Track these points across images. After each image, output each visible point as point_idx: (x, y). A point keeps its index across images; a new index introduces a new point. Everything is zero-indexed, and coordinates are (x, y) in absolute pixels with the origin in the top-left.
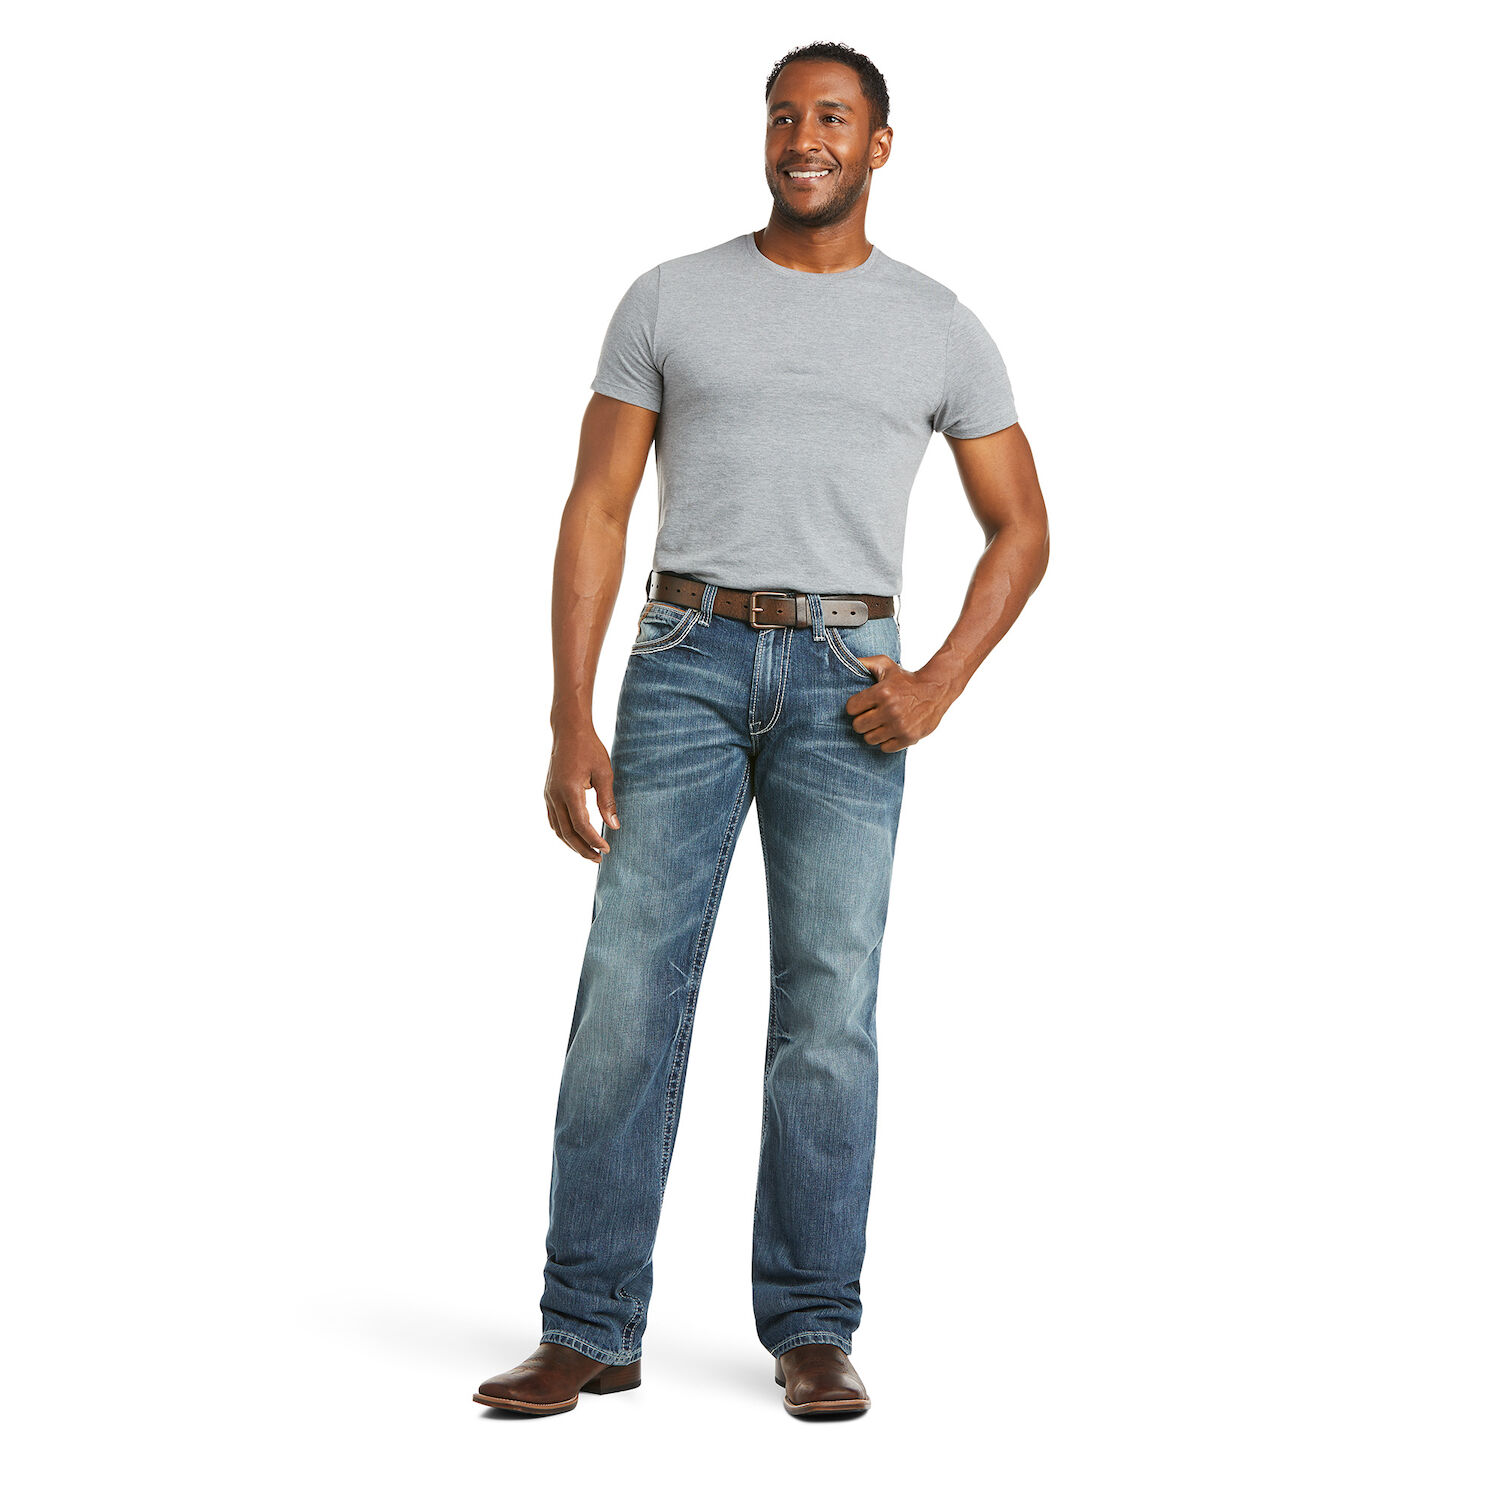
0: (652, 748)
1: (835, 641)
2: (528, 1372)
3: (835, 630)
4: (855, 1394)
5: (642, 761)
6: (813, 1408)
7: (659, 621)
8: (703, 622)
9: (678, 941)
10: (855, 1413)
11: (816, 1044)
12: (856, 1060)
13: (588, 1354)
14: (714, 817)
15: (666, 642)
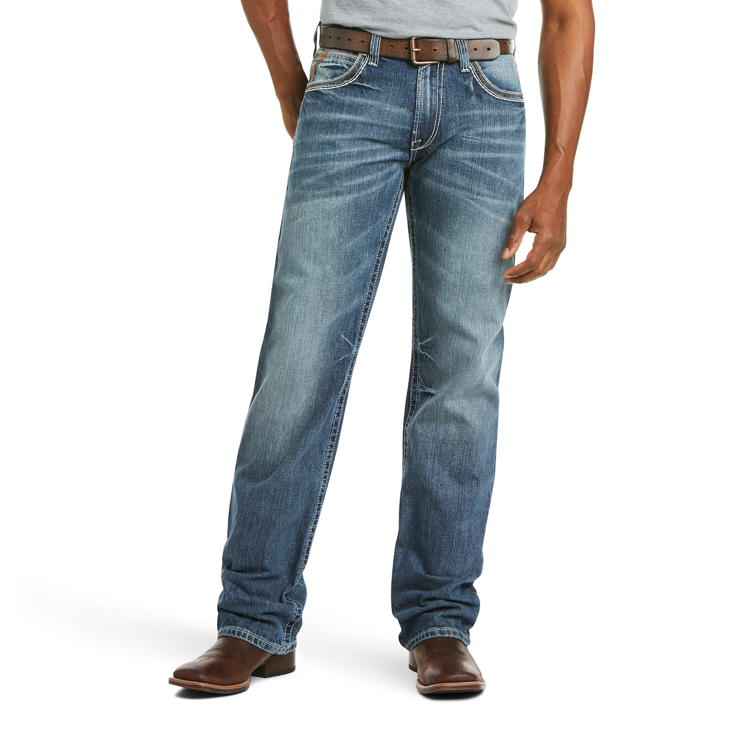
0: (331, 163)
1: (477, 71)
2: (211, 660)
3: (476, 62)
4: (473, 677)
5: (323, 174)
6: (441, 687)
7: (334, 64)
8: (372, 63)
9: (347, 317)
10: (473, 692)
11: (455, 395)
12: (485, 409)
13: (258, 645)
14: (377, 218)
15: (343, 80)
